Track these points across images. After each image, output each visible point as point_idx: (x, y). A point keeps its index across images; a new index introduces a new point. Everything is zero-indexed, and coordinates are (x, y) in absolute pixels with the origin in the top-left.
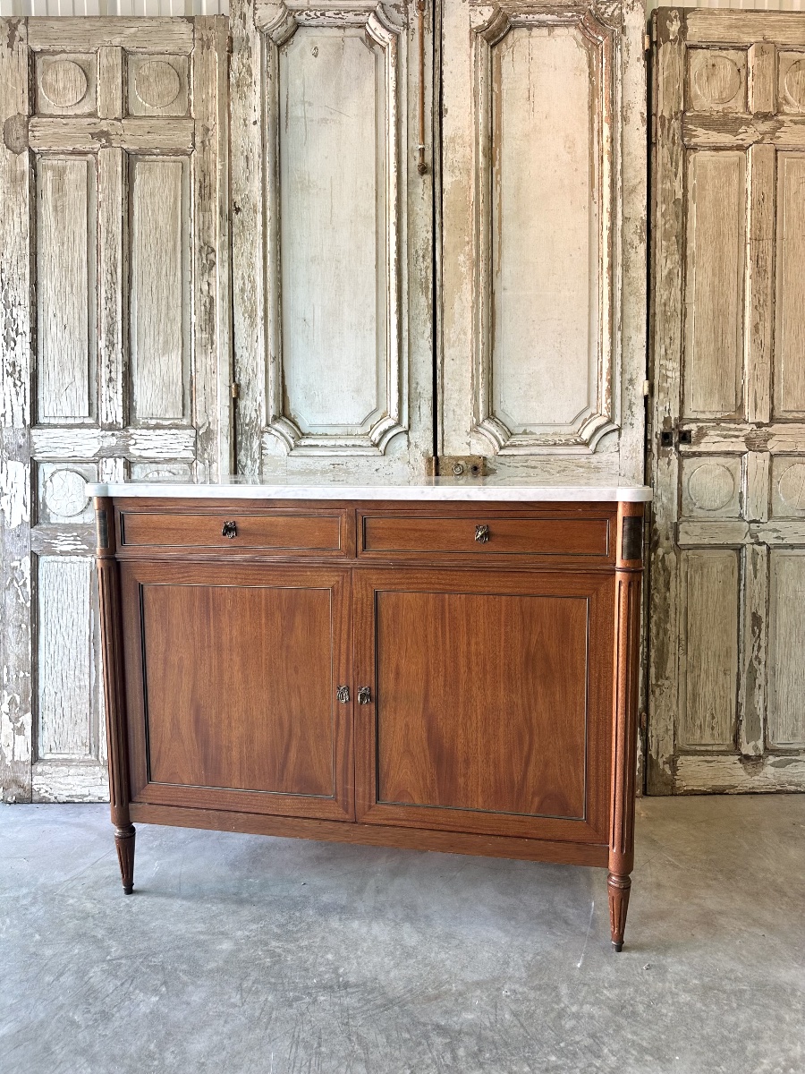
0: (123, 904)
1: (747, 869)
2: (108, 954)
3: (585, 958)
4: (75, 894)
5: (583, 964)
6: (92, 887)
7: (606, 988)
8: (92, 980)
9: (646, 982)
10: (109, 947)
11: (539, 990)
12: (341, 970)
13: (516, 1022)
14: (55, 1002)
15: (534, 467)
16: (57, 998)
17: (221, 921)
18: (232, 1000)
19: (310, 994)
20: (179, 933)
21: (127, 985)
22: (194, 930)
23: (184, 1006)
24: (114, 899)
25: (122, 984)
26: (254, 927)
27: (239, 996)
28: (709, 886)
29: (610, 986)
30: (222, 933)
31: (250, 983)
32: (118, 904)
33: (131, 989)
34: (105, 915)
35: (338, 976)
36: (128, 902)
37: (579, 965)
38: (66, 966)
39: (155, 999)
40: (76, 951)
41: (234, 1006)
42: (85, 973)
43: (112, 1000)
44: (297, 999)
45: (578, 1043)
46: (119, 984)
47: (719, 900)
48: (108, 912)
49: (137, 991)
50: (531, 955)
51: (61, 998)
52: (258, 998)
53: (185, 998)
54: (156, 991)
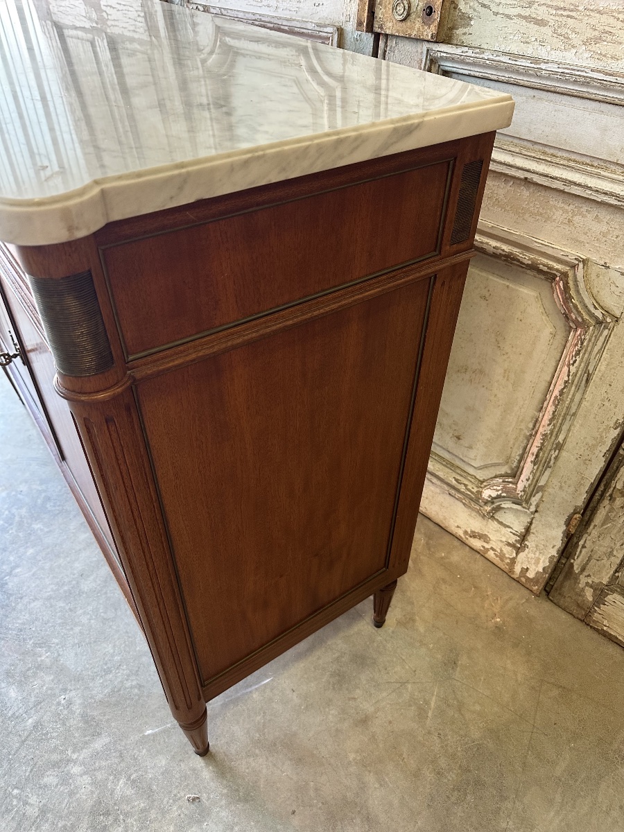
1: (504, 798)
3: (164, 731)
5: (154, 735)
7: (129, 779)
9: (164, 813)
11: (86, 722)
13: (26, 733)
15: (541, 23)
28: (417, 774)
29: (134, 781)
37: (149, 732)
45: (25, 803)
47: (396, 802)
50: (134, 683)
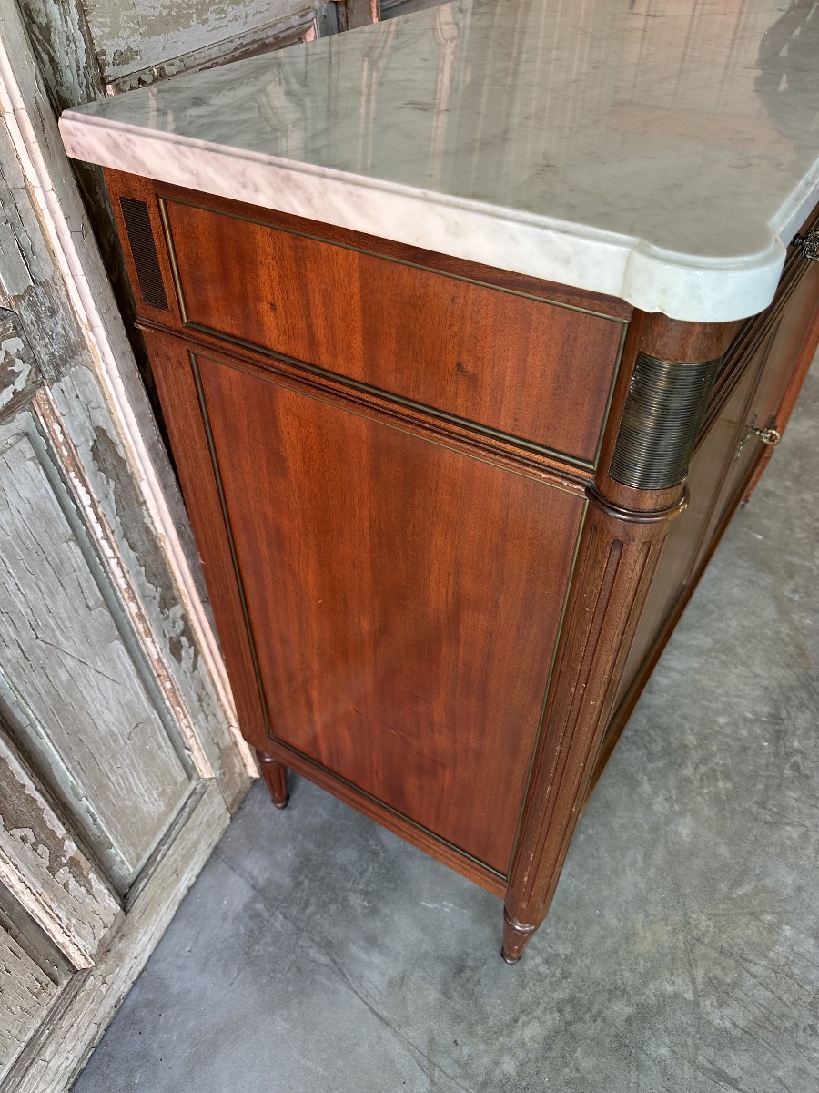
0: (544, 969)
2: (676, 995)
4: (486, 1060)
6: (471, 1025)
8: (741, 1023)
10: (661, 994)
12: (749, 715)
14: (789, 1082)
16: (779, 1080)
17: (624, 826)
18: (795, 836)
19: (788, 755)
20: (642, 886)
21: (754, 969)
22: (640, 864)
23: (804, 894)
24: (523, 984)
25: (754, 976)
26: (646, 788)
27: (788, 828)
30: (655, 828)
31: (763, 811)
32: (540, 978)
33: (765, 962)
34: (572, 1000)
35: (758, 720)
36: (538, 960)
38: (700, 1068)
39: (787, 931)
40: (664, 1051)
41: (805, 836)
42: (724, 1033)
43: (789, 991)
44: (795, 767)
46: (752, 980)
48: (560, 995)
49: (771, 954)
51: (780, 1073)
52: (792, 807)
53: (789, 891)
54: (773, 929)
